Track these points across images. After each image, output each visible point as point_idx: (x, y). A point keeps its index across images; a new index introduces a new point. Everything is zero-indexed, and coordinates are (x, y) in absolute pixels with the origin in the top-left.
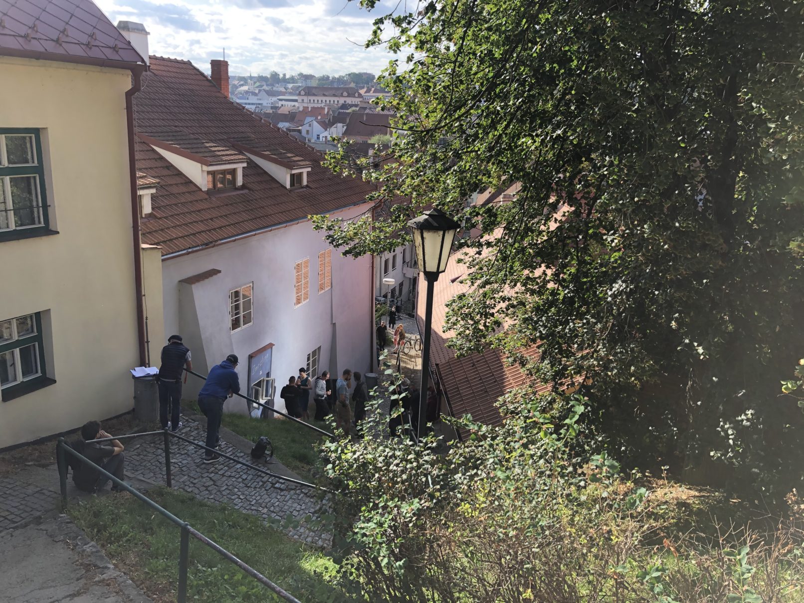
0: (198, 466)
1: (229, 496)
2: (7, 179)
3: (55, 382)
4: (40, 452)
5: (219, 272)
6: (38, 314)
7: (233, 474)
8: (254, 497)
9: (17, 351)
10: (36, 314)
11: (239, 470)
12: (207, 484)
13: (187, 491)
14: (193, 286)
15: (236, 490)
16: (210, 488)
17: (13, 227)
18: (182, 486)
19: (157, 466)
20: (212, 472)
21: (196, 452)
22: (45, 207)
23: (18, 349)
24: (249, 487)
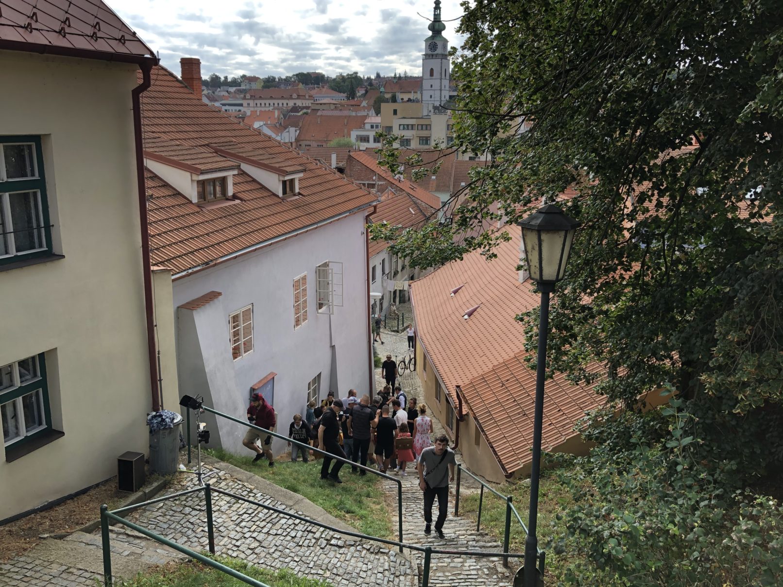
0: (237, 525)
1: (281, 559)
2: (6, 197)
3: (62, 434)
4: (51, 520)
5: (220, 294)
6: (42, 356)
7: (279, 532)
8: (310, 558)
9: (20, 401)
10: (39, 355)
11: (285, 526)
12: (252, 546)
13: (231, 556)
14: (195, 313)
15: (287, 551)
16: (257, 551)
17: (13, 253)
18: (224, 550)
19: (189, 528)
20: (254, 531)
21: (230, 507)
22: (48, 227)
23: (21, 398)
24: (300, 546)
